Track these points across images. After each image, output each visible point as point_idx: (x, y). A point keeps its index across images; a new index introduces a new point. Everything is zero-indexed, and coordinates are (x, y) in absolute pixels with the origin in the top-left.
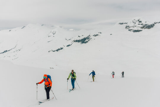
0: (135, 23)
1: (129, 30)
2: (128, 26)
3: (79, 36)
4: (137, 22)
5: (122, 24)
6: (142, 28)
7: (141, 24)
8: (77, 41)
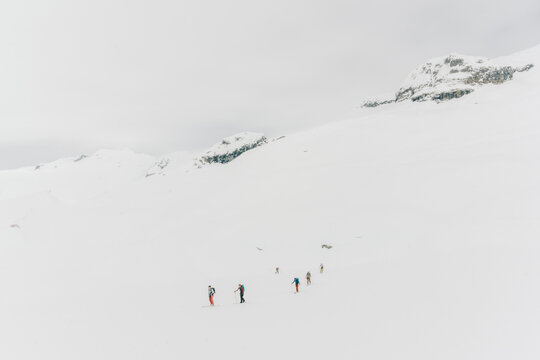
0: (435, 73)
1: (414, 100)
2: (407, 91)
3: (224, 143)
4: (445, 66)
5: (376, 104)
6: (469, 81)
7: (464, 71)
8: (216, 159)
